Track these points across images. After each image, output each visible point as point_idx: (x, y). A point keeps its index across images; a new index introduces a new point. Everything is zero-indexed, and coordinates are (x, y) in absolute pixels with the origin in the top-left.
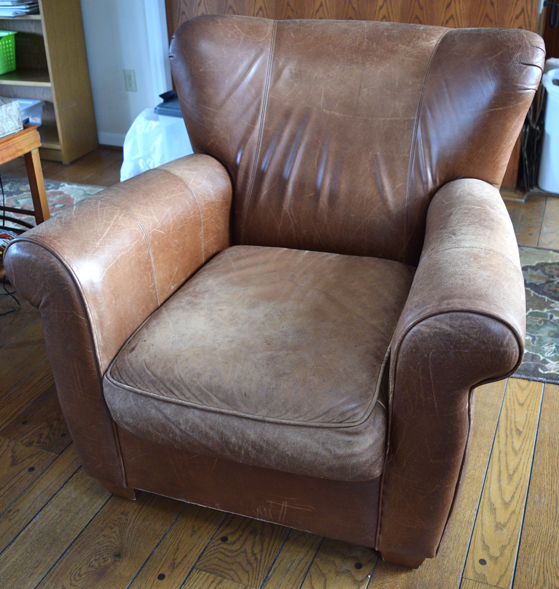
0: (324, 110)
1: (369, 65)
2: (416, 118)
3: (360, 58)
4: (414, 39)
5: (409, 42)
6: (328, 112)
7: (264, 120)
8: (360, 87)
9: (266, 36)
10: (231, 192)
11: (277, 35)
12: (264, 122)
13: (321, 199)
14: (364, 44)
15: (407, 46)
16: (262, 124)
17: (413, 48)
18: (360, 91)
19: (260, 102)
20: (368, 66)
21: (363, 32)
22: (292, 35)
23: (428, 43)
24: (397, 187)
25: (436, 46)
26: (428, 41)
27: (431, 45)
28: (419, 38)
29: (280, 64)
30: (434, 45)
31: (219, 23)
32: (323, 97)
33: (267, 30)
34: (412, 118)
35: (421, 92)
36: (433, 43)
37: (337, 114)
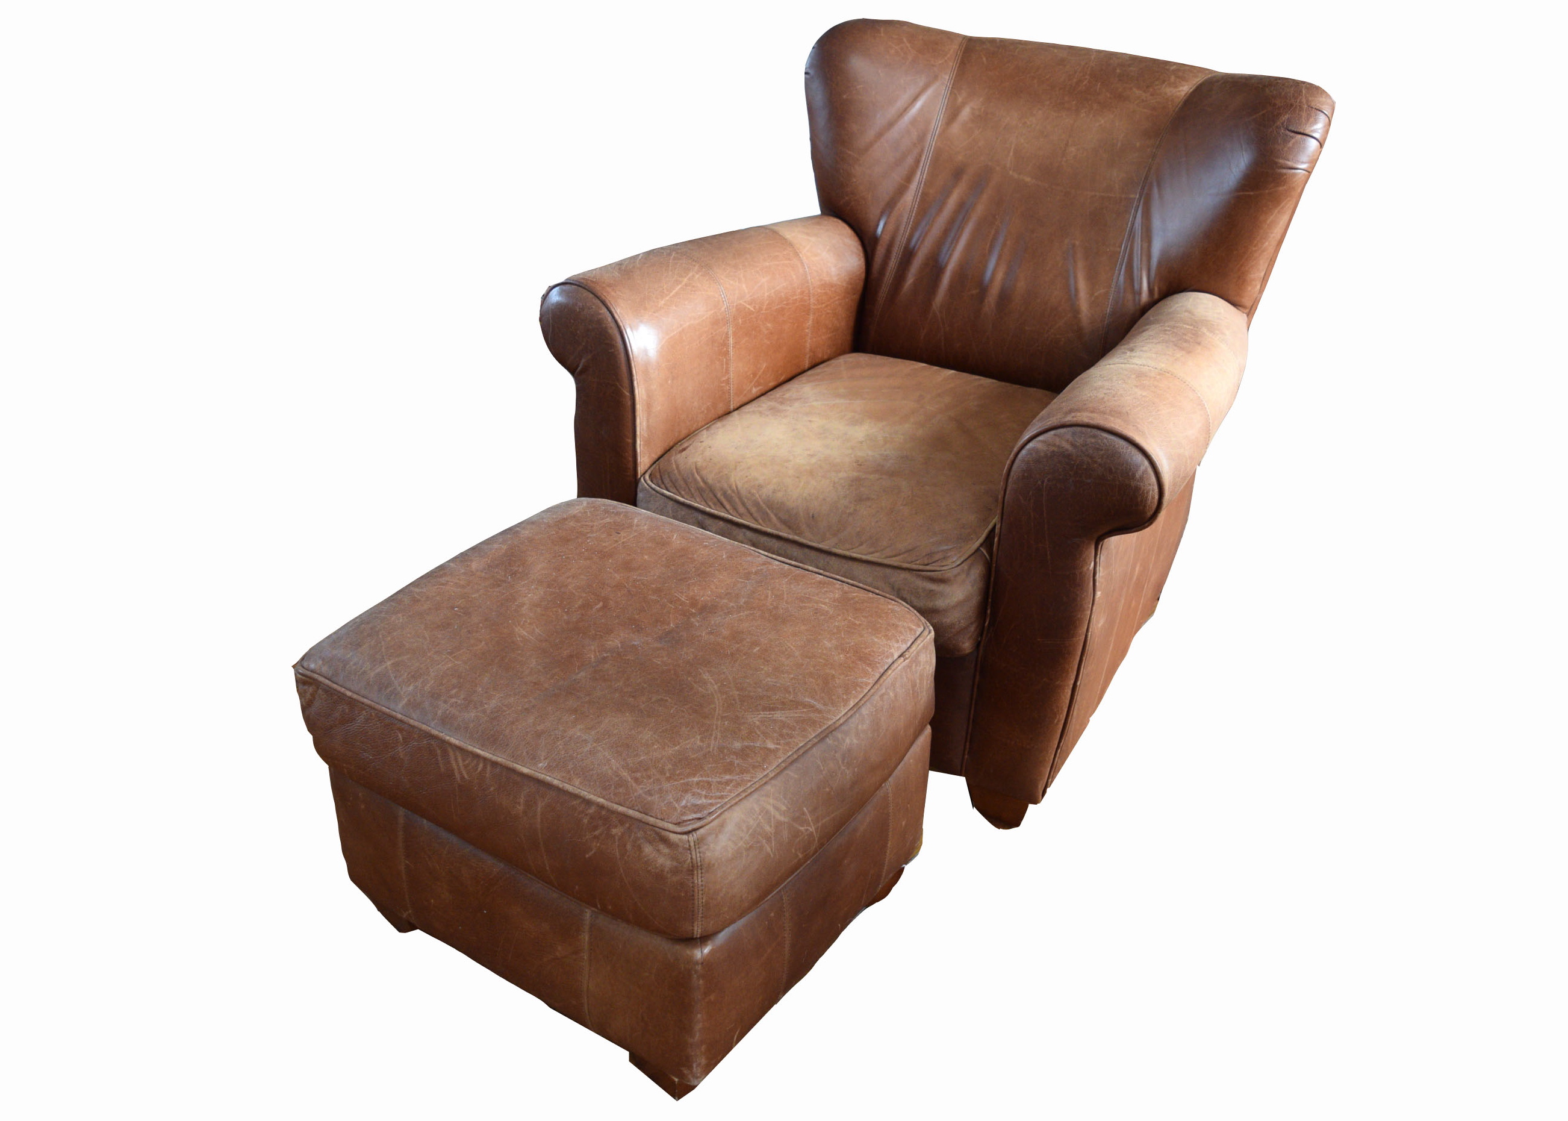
0: (1011, 172)
1: (1084, 114)
2: (1138, 196)
3: (1074, 102)
4: (1157, 83)
5: (1148, 87)
6: (1016, 176)
7: (924, 177)
8: (1067, 145)
9: (946, 58)
10: (863, 276)
11: (962, 58)
12: (924, 180)
13: (986, 301)
14: (1084, 83)
15: (1144, 91)
16: (920, 183)
17: (1152, 95)
18: (1065, 150)
19: (922, 151)
20: (1083, 115)
21: (1087, 66)
22: (984, 59)
23: (1174, 90)
24: (1096, 294)
25: (1185, 95)
26: (1176, 87)
27: (1178, 94)
28: (1164, 82)
29: (960, 100)
30: (1183, 94)
31: (880, 33)
32: (1011, 154)
33: (950, 50)
34: (1132, 196)
35: (1150, 160)
36: (1183, 90)
37: (1028, 179)
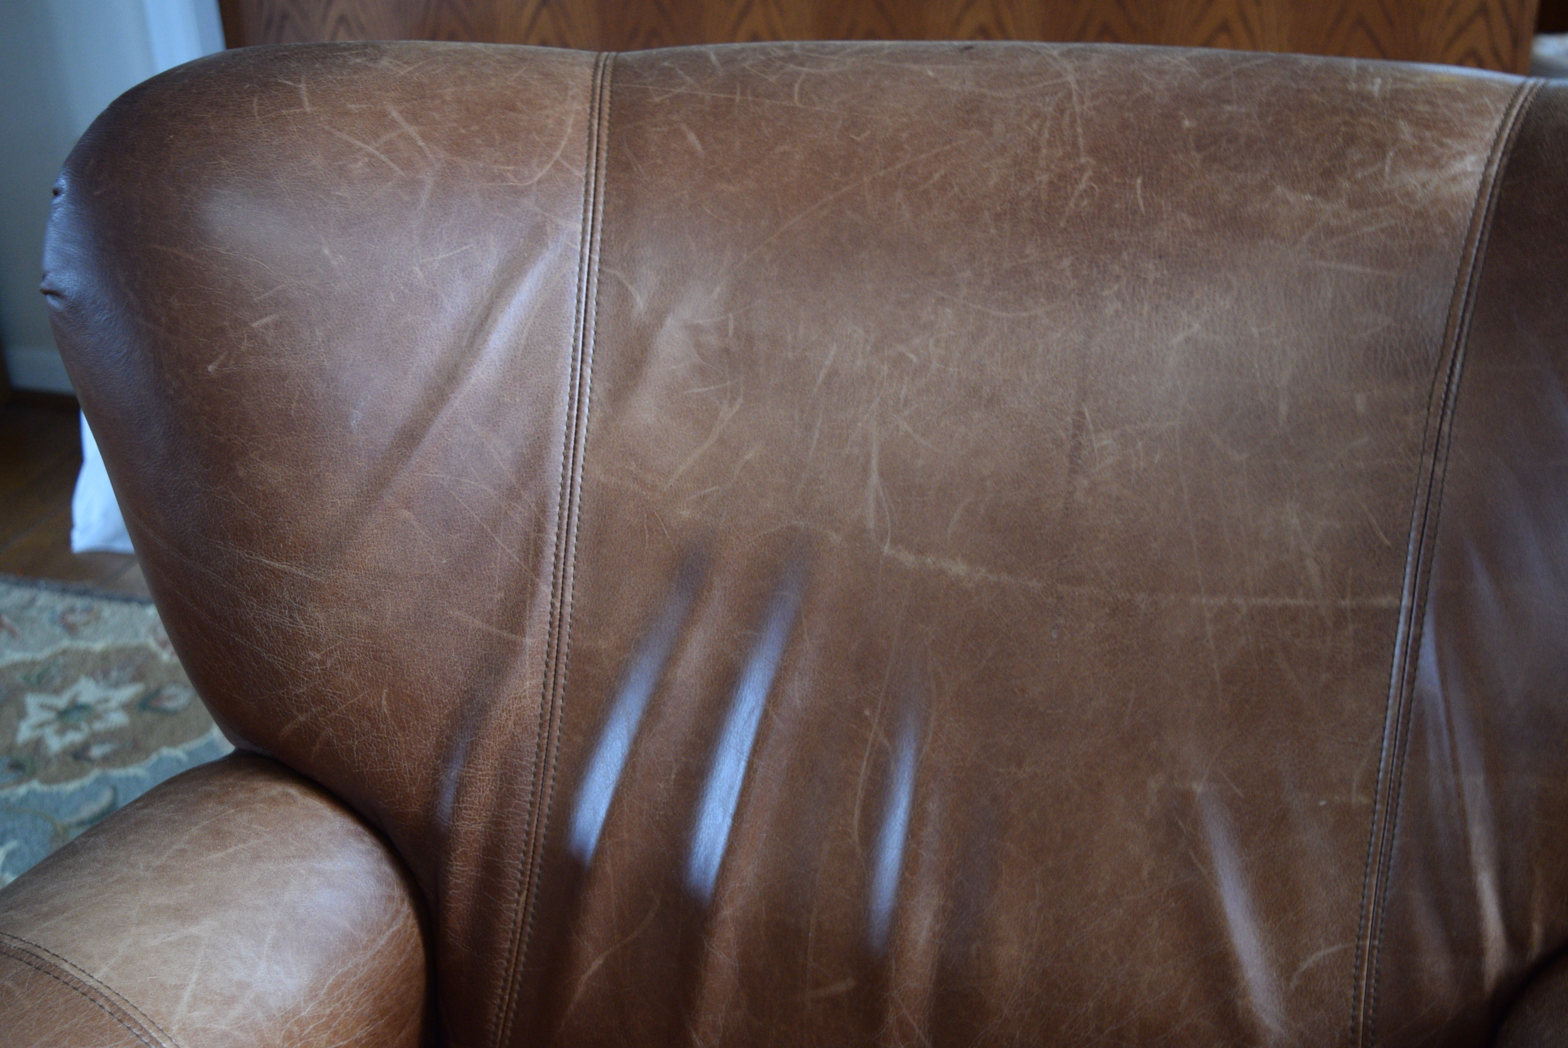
0: (886, 549)
1: (1119, 305)
2: (1406, 602)
3: (1066, 263)
4: (1355, 155)
5: (1327, 174)
6: (908, 559)
7: (568, 598)
8: (1079, 426)
9: (557, 154)
10: (419, 958)
11: (615, 147)
12: (568, 610)
13: (891, 1019)
14: (1082, 186)
15: (1321, 193)
16: (557, 622)
17: (1356, 203)
18: (1078, 447)
19: (543, 509)
20: (1111, 308)
21: (1067, 118)
22: (692, 138)
23: (1435, 178)
24: (1307, 964)
25: (1481, 193)
26: (1436, 164)
27: (1455, 189)
28: (1379, 147)
29: (640, 303)
30: (1471, 186)
31: (300, 105)
32: (874, 479)
33: (560, 122)
34: (1384, 601)
35: (1429, 461)
36: (1465, 174)
37: (959, 568)
